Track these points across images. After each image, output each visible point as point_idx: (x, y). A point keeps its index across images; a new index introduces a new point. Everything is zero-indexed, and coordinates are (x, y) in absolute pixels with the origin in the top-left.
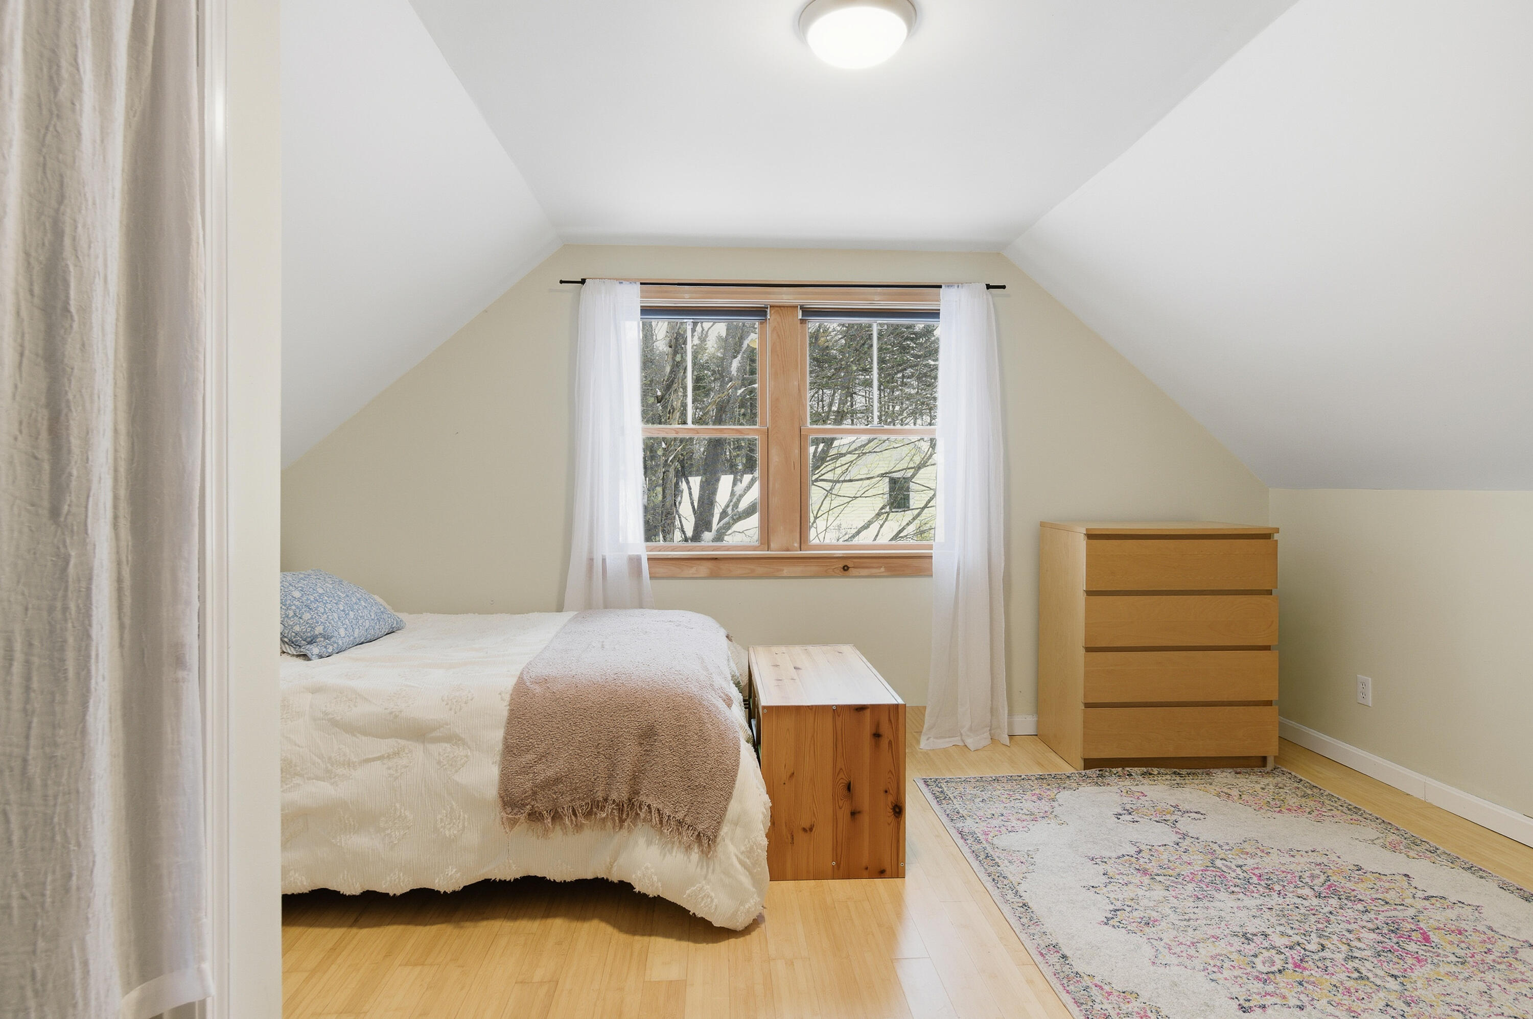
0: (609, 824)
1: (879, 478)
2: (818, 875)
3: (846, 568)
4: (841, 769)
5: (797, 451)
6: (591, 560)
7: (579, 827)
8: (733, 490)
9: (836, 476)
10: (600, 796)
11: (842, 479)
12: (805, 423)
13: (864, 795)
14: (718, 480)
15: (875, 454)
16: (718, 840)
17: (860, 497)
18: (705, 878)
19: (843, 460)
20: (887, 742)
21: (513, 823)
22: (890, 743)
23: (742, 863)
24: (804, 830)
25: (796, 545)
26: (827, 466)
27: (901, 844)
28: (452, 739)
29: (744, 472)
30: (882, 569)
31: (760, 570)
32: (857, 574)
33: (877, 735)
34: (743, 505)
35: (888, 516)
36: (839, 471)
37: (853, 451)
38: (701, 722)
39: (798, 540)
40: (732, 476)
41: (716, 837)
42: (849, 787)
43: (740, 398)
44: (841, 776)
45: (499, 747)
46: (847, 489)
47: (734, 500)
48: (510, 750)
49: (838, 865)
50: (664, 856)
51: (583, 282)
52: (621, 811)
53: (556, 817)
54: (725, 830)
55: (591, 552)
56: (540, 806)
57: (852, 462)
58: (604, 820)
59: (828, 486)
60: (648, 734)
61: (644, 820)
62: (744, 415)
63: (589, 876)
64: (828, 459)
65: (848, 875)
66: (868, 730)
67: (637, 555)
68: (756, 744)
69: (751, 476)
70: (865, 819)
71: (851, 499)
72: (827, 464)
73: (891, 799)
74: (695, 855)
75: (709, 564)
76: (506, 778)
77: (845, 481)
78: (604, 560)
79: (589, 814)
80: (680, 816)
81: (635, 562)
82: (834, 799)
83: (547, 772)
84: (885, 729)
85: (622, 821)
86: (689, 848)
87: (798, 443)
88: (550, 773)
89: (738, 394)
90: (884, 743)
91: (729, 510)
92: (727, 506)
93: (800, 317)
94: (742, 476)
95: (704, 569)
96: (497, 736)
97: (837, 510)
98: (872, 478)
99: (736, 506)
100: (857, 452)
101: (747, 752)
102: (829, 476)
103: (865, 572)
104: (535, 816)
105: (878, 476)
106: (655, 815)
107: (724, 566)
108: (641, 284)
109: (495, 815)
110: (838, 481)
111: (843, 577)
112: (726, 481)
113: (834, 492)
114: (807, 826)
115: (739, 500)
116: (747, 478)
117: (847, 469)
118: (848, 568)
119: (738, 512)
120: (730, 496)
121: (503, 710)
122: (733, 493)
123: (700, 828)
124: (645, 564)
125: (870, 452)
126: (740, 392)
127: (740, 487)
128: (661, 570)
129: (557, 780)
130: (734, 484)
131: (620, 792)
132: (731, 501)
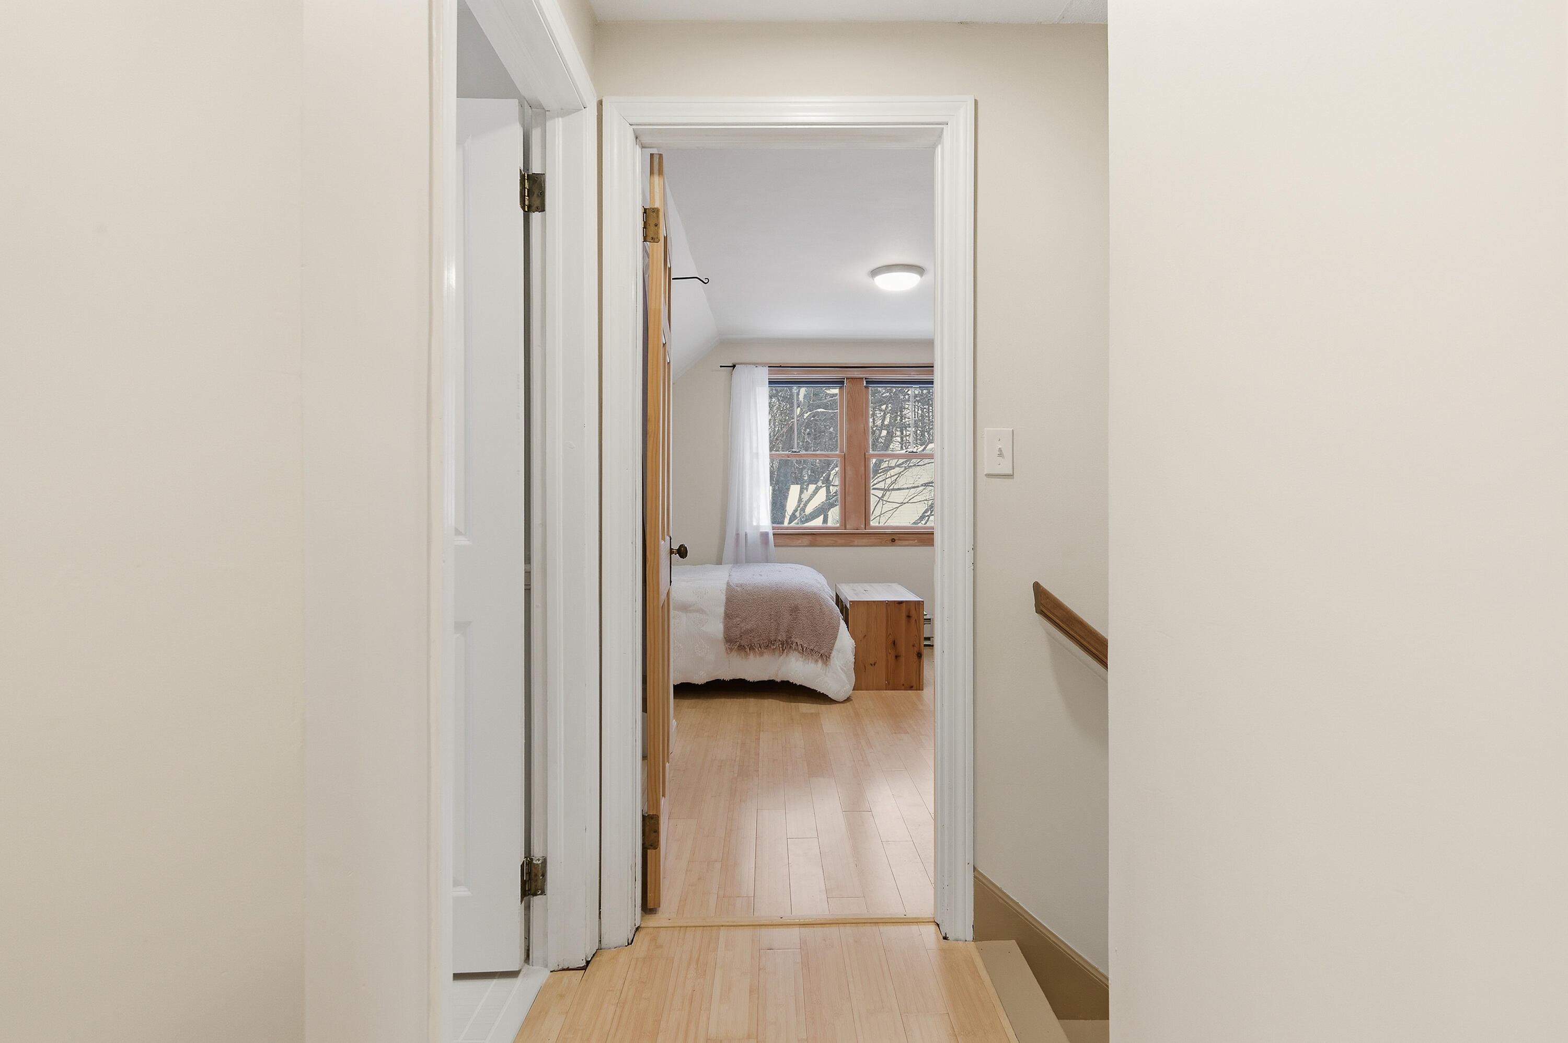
0: (776, 653)
1: (923, 487)
2: (879, 689)
3: (893, 540)
4: (890, 634)
5: (863, 468)
6: (738, 535)
7: (761, 654)
8: (800, 497)
9: (887, 486)
10: (772, 638)
11: (891, 487)
12: (868, 451)
13: (902, 646)
14: (788, 489)
15: (919, 467)
16: (831, 657)
17: (907, 503)
18: (825, 675)
19: (892, 472)
20: (914, 621)
21: (731, 650)
22: (916, 620)
23: (842, 669)
24: (871, 665)
25: (862, 526)
26: (878, 477)
27: (921, 675)
28: (701, 611)
29: (811, 482)
30: (916, 541)
31: (840, 541)
32: (899, 544)
33: (909, 617)
34: (809, 509)
35: (928, 519)
36: (889, 481)
37: (901, 464)
38: (821, 605)
39: (864, 524)
40: (799, 486)
41: (830, 656)
42: (894, 643)
43: (806, 421)
44: (890, 637)
45: (723, 615)
46: (896, 496)
47: (801, 506)
48: (728, 616)
49: (889, 683)
50: (805, 665)
51: (734, 366)
52: (783, 644)
53: (752, 648)
54: (834, 653)
55: (737, 530)
56: (743, 643)
57: (900, 473)
58: (774, 649)
59: (880, 493)
60: (795, 610)
61: (795, 649)
62: (809, 434)
63: (766, 679)
64: (880, 471)
65: (894, 688)
66: (904, 615)
67: (767, 532)
68: (846, 621)
69: (816, 485)
70: (903, 659)
71: (898, 505)
72: (879, 475)
73: (916, 649)
74: (820, 663)
75: (809, 538)
76: (727, 629)
77: (893, 489)
78: (746, 535)
79: (767, 647)
80: (811, 647)
81: (765, 535)
82: (886, 649)
83: (746, 626)
84: (913, 613)
85: (783, 650)
86: (817, 661)
87: (863, 463)
88: (748, 627)
89: (805, 417)
90: (913, 621)
91: (797, 514)
92: (796, 511)
93: (865, 385)
94: (808, 485)
95: (806, 540)
96: (721, 610)
97: (888, 515)
98: (918, 487)
99: (803, 510)
100: (903, 466)
101: (843, 623)
102: (881, 485)
103: (906, 543)
104: (741, 648)
105: (922, 485)
106: (800, 647)
107: (819, 538)
108: (769, 367)
109: (722, 647)
110: (888, 490)
111: (892, 546)
112: (794, 490)
113: (885, 498)
114: (873, 663)
115: (805, 505)
116: (812, 487)
117: (896, 480)
118: (895, 540)
119: (805, 515)
120: (798, 502)
121: (723, 598)
122: (800, 500)
123: (821, 652)
124: (771, 537)
125: (915, 465)
126: (806, 415)
127: (805, 496)
128: (781, 541)
129: (752, 631)
130: (801, 492)
131: (782, 636)
132: (799, 507)
